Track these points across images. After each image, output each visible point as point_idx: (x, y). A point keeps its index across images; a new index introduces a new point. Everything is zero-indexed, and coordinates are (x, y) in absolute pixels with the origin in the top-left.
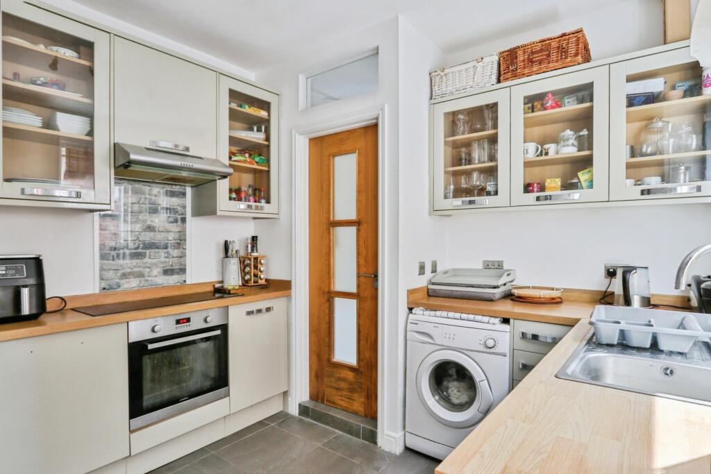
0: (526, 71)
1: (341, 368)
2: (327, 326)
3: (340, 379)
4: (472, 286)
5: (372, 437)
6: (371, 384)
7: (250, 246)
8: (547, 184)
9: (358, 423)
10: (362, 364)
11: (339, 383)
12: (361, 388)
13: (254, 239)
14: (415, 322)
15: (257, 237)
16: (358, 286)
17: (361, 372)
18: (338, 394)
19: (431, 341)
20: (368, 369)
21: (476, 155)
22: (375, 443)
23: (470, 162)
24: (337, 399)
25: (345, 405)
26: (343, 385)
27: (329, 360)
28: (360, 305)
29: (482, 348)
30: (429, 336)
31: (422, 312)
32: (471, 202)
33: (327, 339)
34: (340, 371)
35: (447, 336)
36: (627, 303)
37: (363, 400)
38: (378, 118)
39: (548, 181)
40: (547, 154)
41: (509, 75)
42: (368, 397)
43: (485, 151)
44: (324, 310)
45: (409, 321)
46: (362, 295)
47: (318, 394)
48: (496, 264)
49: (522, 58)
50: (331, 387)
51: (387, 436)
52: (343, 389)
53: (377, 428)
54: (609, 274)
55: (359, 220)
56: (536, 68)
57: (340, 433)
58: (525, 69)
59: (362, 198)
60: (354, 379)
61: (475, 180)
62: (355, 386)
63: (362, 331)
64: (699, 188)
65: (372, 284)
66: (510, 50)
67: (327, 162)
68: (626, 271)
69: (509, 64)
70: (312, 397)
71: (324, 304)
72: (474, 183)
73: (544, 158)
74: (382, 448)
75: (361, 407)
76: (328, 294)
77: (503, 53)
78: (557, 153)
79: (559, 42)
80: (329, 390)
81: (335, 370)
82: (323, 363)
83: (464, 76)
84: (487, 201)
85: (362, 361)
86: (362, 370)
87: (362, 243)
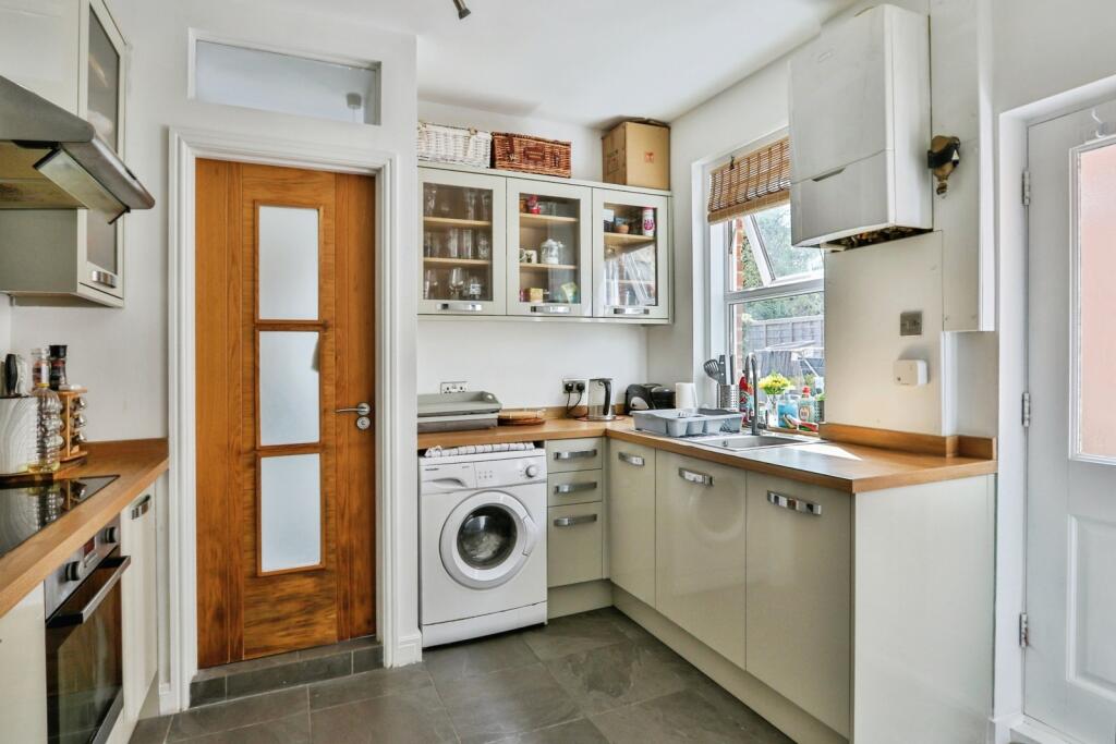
0: (523, 166)
1: (283, 580)
2: (248, 512)
3: (281, 601)
4: (472, 413)
5: (376, 658)
6: (351, 583)
7: (45, 369)
8: (531, 294)
9: (343, 652)
10: (332, 557)
11: (279, 608)
12: (328, 598)
13: (57, 352)
14: (433, 467)
15: (65, 347)
16: (323, 431)
17: (330, 572)
18: (277, 628)
19: (459, 487)
20: (344, 561)
22: (380, 665)
24: (280, 639)
25: (298, 640)
26: (288, 607)
27: (255, 575)
28: (326, 460)
29: (524, 479)
30: (457, 481)
31: (438, 453)
32: (445, 306)
33: (248, 539)
34: (282, 585)
35: (483, 475)
36: (605, 412)
37: (334, 616)
38: (379, 171)
39: (533, 290)
40: (529, 260)
41: (505, 163)
42: (346, 606)
43: (468, 243)
44: (239, 485)
45: (422, 468)
46: (332, 443)
47: (224, 648)
48: (458, 386)
49: (517, 149)
50: (261, 622)
51: (401, 644)
52: (288, 616)
53: (380, 643)
54: (568, 389)
55: (326, 322)
56: (532, 167)
57: (308, 685)
58: (521, 162)
59: (331, 287)
60: (315, 587)
61: (455, 278)
62: (318, 600)
63: (332, 502)
64: (647, 312)
65: (352, 424)
66: (507, 135)
67: (247, 213)
68: (606, 383)
69: (506, 150)
70: (204, 663)
71: (238, 473)
72: (454, 282)
73: (529, 265)
74: (395, 666)
75: (330, 628)
76: (252, 455)
77: (498, 134)
78: (539, 261)
79: (552, 147)
80: (254, 630)
81: (269, 588)
82: (237, 585)
83: (452, 143)
84: (479, 307)
85: (333, 552)
86: (332, 566)
87: (330, 360)
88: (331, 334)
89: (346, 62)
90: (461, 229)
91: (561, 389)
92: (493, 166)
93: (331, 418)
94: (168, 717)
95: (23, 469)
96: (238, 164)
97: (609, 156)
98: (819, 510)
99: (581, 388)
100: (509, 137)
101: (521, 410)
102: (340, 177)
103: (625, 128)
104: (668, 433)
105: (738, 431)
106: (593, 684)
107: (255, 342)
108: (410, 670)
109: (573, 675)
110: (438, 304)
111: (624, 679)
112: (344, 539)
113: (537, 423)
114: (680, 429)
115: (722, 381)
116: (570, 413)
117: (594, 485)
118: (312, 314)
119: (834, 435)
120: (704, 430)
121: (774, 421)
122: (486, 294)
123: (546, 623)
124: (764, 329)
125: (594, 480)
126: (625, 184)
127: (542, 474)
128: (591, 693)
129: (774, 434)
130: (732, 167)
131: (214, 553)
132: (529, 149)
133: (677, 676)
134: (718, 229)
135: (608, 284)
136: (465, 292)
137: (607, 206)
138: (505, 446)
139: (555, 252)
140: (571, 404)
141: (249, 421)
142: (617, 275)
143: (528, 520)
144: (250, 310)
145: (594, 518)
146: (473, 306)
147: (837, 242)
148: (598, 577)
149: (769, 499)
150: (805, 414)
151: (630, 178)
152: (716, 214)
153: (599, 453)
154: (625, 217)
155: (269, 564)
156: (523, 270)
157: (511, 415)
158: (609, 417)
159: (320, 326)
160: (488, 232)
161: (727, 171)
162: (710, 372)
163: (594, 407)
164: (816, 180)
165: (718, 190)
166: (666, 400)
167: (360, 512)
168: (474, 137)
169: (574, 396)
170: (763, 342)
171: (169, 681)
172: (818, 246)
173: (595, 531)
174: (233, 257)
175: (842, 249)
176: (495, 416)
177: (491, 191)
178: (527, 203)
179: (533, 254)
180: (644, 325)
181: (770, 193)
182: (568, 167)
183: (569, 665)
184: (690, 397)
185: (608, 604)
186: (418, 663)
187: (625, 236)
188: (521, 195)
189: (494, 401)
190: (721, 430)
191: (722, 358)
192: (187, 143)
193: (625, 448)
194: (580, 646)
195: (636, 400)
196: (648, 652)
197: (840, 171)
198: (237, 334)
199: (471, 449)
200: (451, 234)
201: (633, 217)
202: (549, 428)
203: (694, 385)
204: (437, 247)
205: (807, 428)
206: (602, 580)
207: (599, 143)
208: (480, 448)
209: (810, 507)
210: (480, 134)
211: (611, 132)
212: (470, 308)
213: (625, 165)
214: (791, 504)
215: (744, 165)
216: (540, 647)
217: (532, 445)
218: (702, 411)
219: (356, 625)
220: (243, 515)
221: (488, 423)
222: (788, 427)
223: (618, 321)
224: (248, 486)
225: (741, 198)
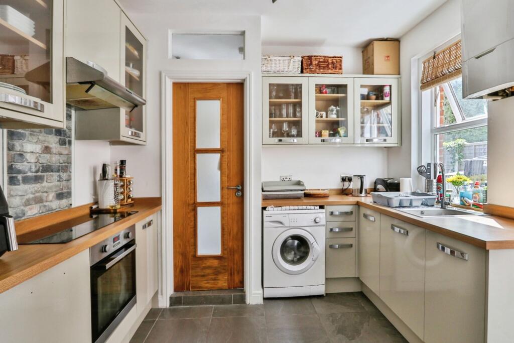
0: (317, 71)
1: (206, 259)
2: (192, 230)
3: (205, 268)
4: (291, 191)
5: (242, 299)
6: (234, 264)
7: (118, 169)
8: (322, 133)
9: (229, 294)
10: (226, 252)
11: (204, 271)
12: (224, 269)
13: (123, 163)
14: (270, 215)
15: (125, 161)
16: (222, 197)
17: (225, 258)
18: (204, 279)
19: (281, 225)
20: (231, 255)
21: (284, 112)
22: (245, 302)
23: (281, 116)
24: (204, 284)
25: (212, 286)
26: (208, 271)
27: (195, 256)
28: (223, 209)
29: (313, 224)
30: (281, 223)
31: (272, 209)
32: (280, 140)
33: (192, 240)
34: (205, 262)
35: (292, 221)
36: (361, 192)
37: (226, 278)
38: (244, 80)
39: (323, 131)
40: (322, 117)
41: (308, 70)
42: (231, 274)
43: (291, 110)
44: (189, 218)
45: (264, 216)
46: (226, 202)
47: (183, 285)
48: (288, 178)
49: (314, 63)
50: (197, 276)
51: (254, 295)
52: (208, 275)
53: (245, 292)
54: (343, 180)
55: (223, 149)
56: (322, 71)
57: (214, 306)
58: (316, 69)
59: (225, 133)
60: (218, 264)
61: (285, 127)
62: (219, 269)
63: (226, 229)
64: (385, 140)
65: (234, 194)
66: (309, 57)
67: (192, 104)
68: (361, 177)
69: (308, 64)
70: (176, 289)
71: (189, 213)
72: (284, 129)
73: (321, 119)
74: (251, 304)
75: (225, 283)
76: (194, 206)
77: (305, 57)
78: (327, 117)
79: (333, 60)
80: (195, 279)
81: (200, 262)
82: (188, 259)
83: (282, 64)
84: (295, 141)
85: (226, 250)
86: (226, 256)
87: (225, 166)
88: (225, 154)
89: (232, 33)
90: (287, 104)
91: (340, 180)
92: (302, 72)
93: (225, 191)
94: (162, 309)
95: (108, 207)
96: (188, 83)
97: (366, 61)
98: (467, 257)
99: (350, 180)
100: (310, 58)
101: (319, 190)
102: (229, 84)
103: (373, 45)
104: (389, 206)
105: (433, 206)
106: (341, 331)
107: (195, 158)
108: (257, 307)
109: (331, 324)
110: (276, 139)
111: (358, 332)
112: (230, 244)
113: (325, 196)
114: (395, 203)
115: (428, 177)
116: (344, 192)
117: (351, 229)
118: (217, 146)
119: (493, 212)
120: (411, 204)
121: (457, 201)
122: (299, 135)
123: (325, 295)
124: (473, 148)
125: (351, 227)
126: (373, 74)
127: (323, 222)
128: (339, 335)
129: (455, 209)
130: (434, 57)
131: (180, 245)
132: (320, 62)
133: (388, 335)
134: (427, 93)
135: (371, 127)
136: (290, 134)
137: (362, 86)
138: (304, 207)
139: (335, 112)
140: (345, 188)
141: (193, 191)
142: (376, 121)
143: (315, 245)
144: (193, 145)
145: (351, 246)
146: (293, 140)
147: (495, 94)
148: (354, 276)
149: (438, 247)
150: (476, 198)
151: (376, 70)
152: (425, 85)
153: (354, 213)
154: (372, 91)
155: (201, 252)
156: (317, 122)
157: (311, 192)
158: (363, 194)
159: (221, 151)
160: (299, 104)
161: (431, 61)
162: (420, 172)
163: (355, 189)
164: (477, 58)
165: (426, 71)
166: (394, 187)
167: (237, 233)
168: (293, 59)
169: (346, 184)
170: (473, 155)
171: (162, 294)
172: (481, 97)
173: (351, 252)
174: (187, 123)
175: (499, 98)
176: (303, 192)
177: (301, 85)
178: (320, 89)
179: (324, 114)
180: (385, 147)
181: (456, 69)
182: (341, 69)
183: (331, 319)
184: (408, 185)
185: (360, 291)
186: (260, 304)
187: (374, 101)
188: (316, 85)
189: (303, 185)
190: (422, 204)
191: (429, 165)
192: (168, 77)
193: (368, 212)
194: (339, 310)
195: (379, 186)
196: (375, 320)
197: (492, 51)
198: (188, 155)
199: (288, 208)
200: (283, 107)
201: (378, 91)
202: (331, 199)
203: (411, 179)
204: (278, 113)
205: (477, 206)
206: (355, 278)
207: (361, 55)
208: (292, 207)
209: (462, 254)
210: (295, 58)
211: (366, 48)
212: (292, 141)
213: (373, 64)
214: (452, 252)
215: (441, 56)
216: (320, 308)
217: (318, 207)
218: (414, 194)
219: (235, 283)
220: (190, 230)
221: (299, 196)
222: (464, 205)
223: (366, 145)
224: (192, 219)
225: (439, 74)
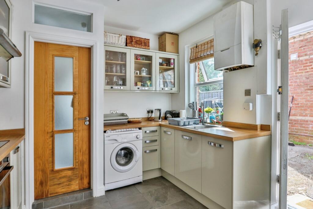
0: (136, 46)
1: (62, 172)
2: (51, 151)
3: (60, 178)
5: (91, 195)
6: (83, 172)
8: (138, 84)
9: (81, 193)
10: (77, 164)
11: (60, 180)
12: (76, 177)
14: (108, 136)
16: (74, 126)
17: (77, 169)
18: (60, 187)
20: (81, 165)
21: (114, 69)
24: (60, 190)
25: (66, 190)
26: (63, 180)
27: (53, 170)
28: (75, 135)
30: (116, 140)
31: (110, 132)
32: (112, 88)
33: (51, 159)
34: (61, 173)
35: (123, 138)
36: (159, 119)
37: (78, 182)
38: (92, 46)
39: (138, 83)
40: (137, 74)
41: (130, 45)
42: (82, 179)
43: (118, 68)
44: (48, 143)
45: (105, 136)
46: (77, 129)
47: (43, 193)
48: (116, 111)
49: (134, 41)
50: (54, 185)
51: (99, 191)
52: (63, 183)
53: (92, 190)
54: (148, 112)
55: (75, 92)
56: (138, 46)
57: (69, 203)
58: (135, 44)
59: (77, 82)
60: (72, 173)
61: (115, 79)
62: (72, 177)
63: (77, 147)
64: (171, 89)
65: (83, 123)
66: (131, 36)
67: (51, 59)
68: (160, 110)
69: (131, 41)
70: (36, 198)
71: (47, 139)
72: (114, 80)
73: (137, 75)
74: (96, 197)
75: (76, 186)
76: (52, 133)
77: (128, 36)
78: (140, 74)
79: (144, 40)
80: (52, 187)
81: (57, 174)
82: (47, 174)
83: (114, 38)
84: (122, 88)
85: (77, 162)
86: (77, 167)
87: (76, 104)
88: (77, 96)
90: (117, 64)
91: (146, 112)
92: (126, 45)
93: (77, 121)
96: (48, 43)
97: (161, 43)
98: (223, 146)
99: (152, 112)
100: (131, 37)
101: (135, 118)
102: (80, 48)
103: (165, 35)
104: (178, 125)
105: (198, 124)
106: (157, 199)
107: (53, 98)
108: (101, 197)
109: (150, 197)
110: (109, 87)
111: (166, 198)
112: (81, 158)
113: (139, 122)
114: (182, 124)
115: (194, 109)
116: (149, 119)
117: (156, 141)
118: (71, 90)
119: (226, 125)
120: (189, 124)
121: (208, 121)
122: (124, 84)
123: (142, 182)
124: (204, 94)
125: (156, 139)
126: (165, 51)
127: (141, 138)
128: (157, 202)
129: (209, 125)
130: (197, 47)
131: (40, 164)
132: (137, 41)
133: (181, 196)
134: (192, 65)
135: (160, 81)
136: (118, 83)
137: (160, 58)
138: (130, 129)
139: (145, 72)
140: (149, 117)
141: (51, 123)
143: (137, 151)
144: (51, 89)
145: (156, 150)
146: (120, 87)
147: (227, 69)
148: (158, 168)
149: (208, 143)
150: (218, 119)
151: (167, 50)
152: (192, 61)
153: (158, 131)
154: (165, 61)
155: (57, 167)
156: (135, 77)
157: (132, 120)
158: (160, 120)
159: (74, 94)
160: (125, 65)
161: (195, 48)
162: (190, 107)
163: (156, 117)
164: (222, 51)
165: (192, 53)
166: (177, 115)
167: (86, 150)
168: (121, 37)
169: (150, 114)
171: (25, 204)
172: (222, 70)
173: (157, 154)
174: (46, 72)
175: (228, 71)
176: (127, 120)
177: (126, 53)
178: (137, 57)
179: (138, 72)
180: (170, 93)
181: (207, 55)
182: (149, 46)
183: (149, 194)
184: (184, 114)
185: (160, 175)
186: (103, 196)
187: (165, 67)
188: (135, 54)
189: (127, 116)
190: (194, 123)
191: (193, 103)
192: (31, 36)
193: (165, 129)
194: (153, 188)
195: (168, 115)
196: (172, 189)
197: (228, 49)
198: (47, 96)
199: (120, 130)
200: (114, 66)
201: (167, 61)
202: (142, 124)
203: (185, 110)
204: (109, 69)
205: (218, 123)
206: (159, 168)
207: (158, 39)
208: (122, 130)
209: (220, 145)
210: (122, 36)
211: (162, 36)
212: (119, 88)
213: (165, 46)
214: (215, 145)
215: (200, 46)
216: (140, 189)
217: (138, 129)
218: (188, 118)
219: (84, 184)
220: (48, 152)
221: (125, 122)
222: (212, 122)
223: (163, 92)
224: (51, 143)
225: (199, 56)
